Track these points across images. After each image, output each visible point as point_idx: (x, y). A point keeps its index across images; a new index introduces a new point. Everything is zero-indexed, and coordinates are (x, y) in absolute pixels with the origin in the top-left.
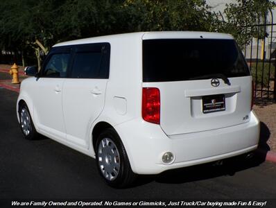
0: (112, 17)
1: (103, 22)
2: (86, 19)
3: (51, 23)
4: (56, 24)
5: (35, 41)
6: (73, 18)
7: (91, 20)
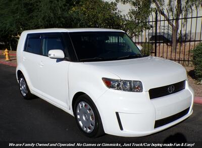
0: (63, 19)
1: (57, 22)
2: (47, 21)
3: (27, 24)
4: (30, 24)
5: (17, 35)
6: (39, 20)
7: (50, 21)
